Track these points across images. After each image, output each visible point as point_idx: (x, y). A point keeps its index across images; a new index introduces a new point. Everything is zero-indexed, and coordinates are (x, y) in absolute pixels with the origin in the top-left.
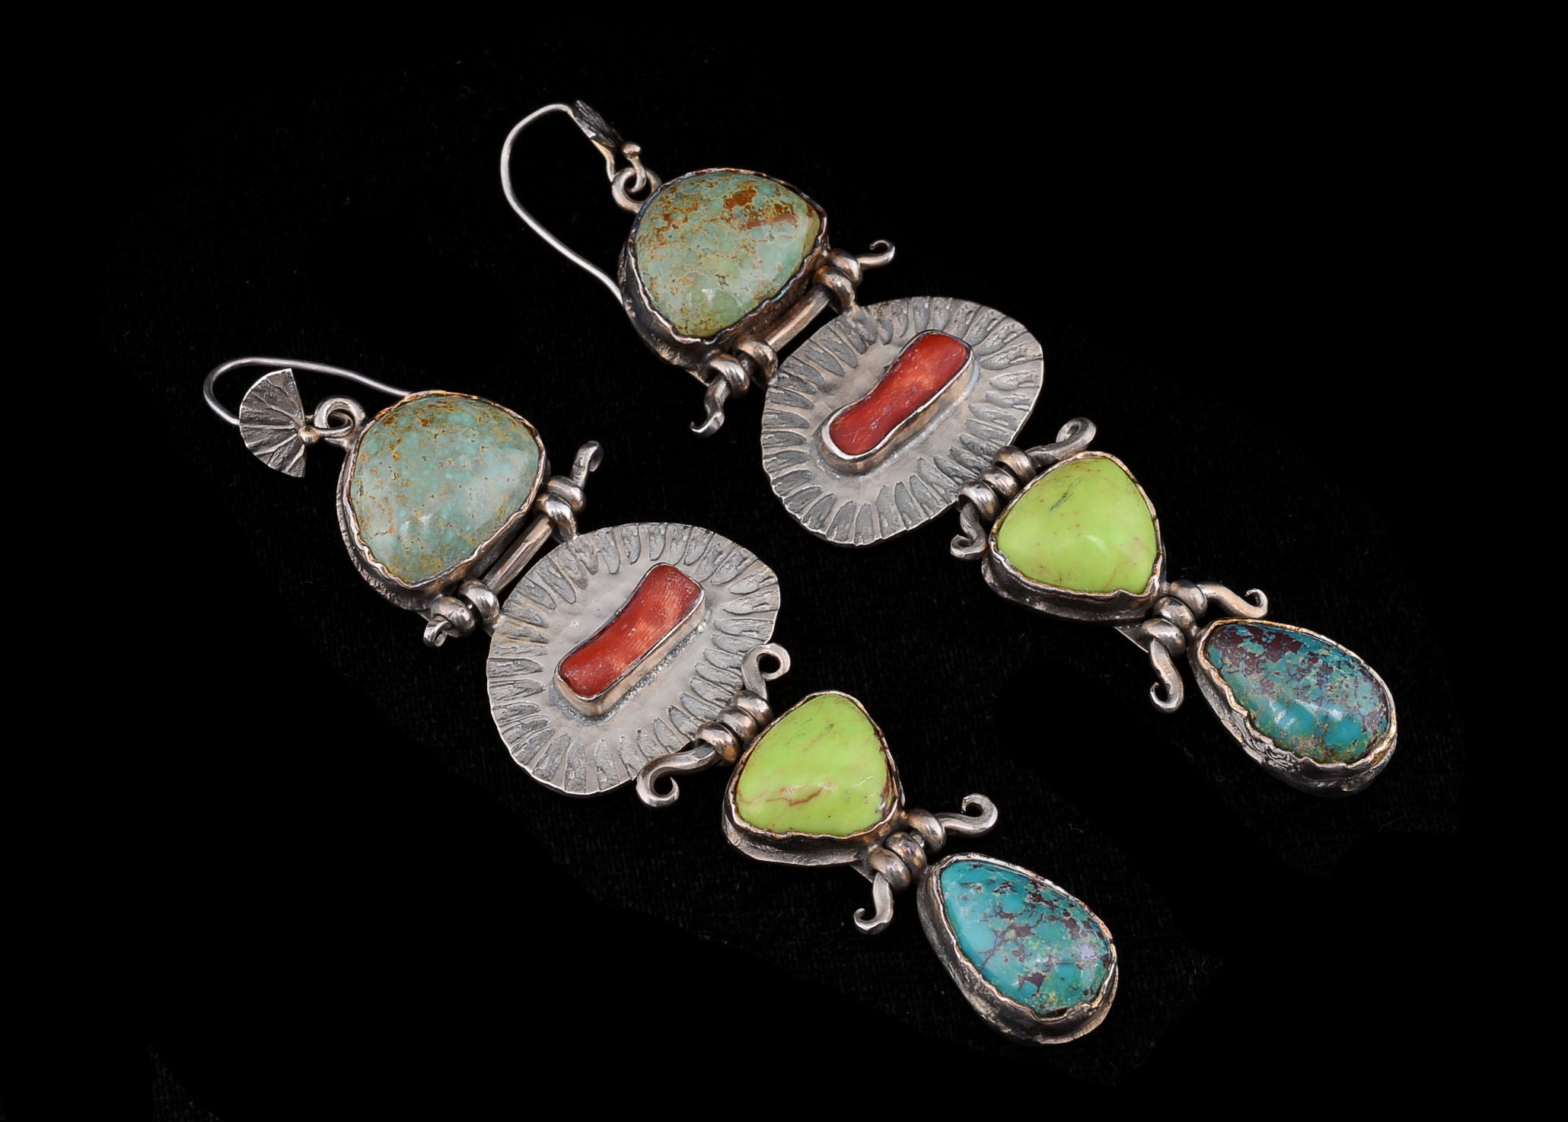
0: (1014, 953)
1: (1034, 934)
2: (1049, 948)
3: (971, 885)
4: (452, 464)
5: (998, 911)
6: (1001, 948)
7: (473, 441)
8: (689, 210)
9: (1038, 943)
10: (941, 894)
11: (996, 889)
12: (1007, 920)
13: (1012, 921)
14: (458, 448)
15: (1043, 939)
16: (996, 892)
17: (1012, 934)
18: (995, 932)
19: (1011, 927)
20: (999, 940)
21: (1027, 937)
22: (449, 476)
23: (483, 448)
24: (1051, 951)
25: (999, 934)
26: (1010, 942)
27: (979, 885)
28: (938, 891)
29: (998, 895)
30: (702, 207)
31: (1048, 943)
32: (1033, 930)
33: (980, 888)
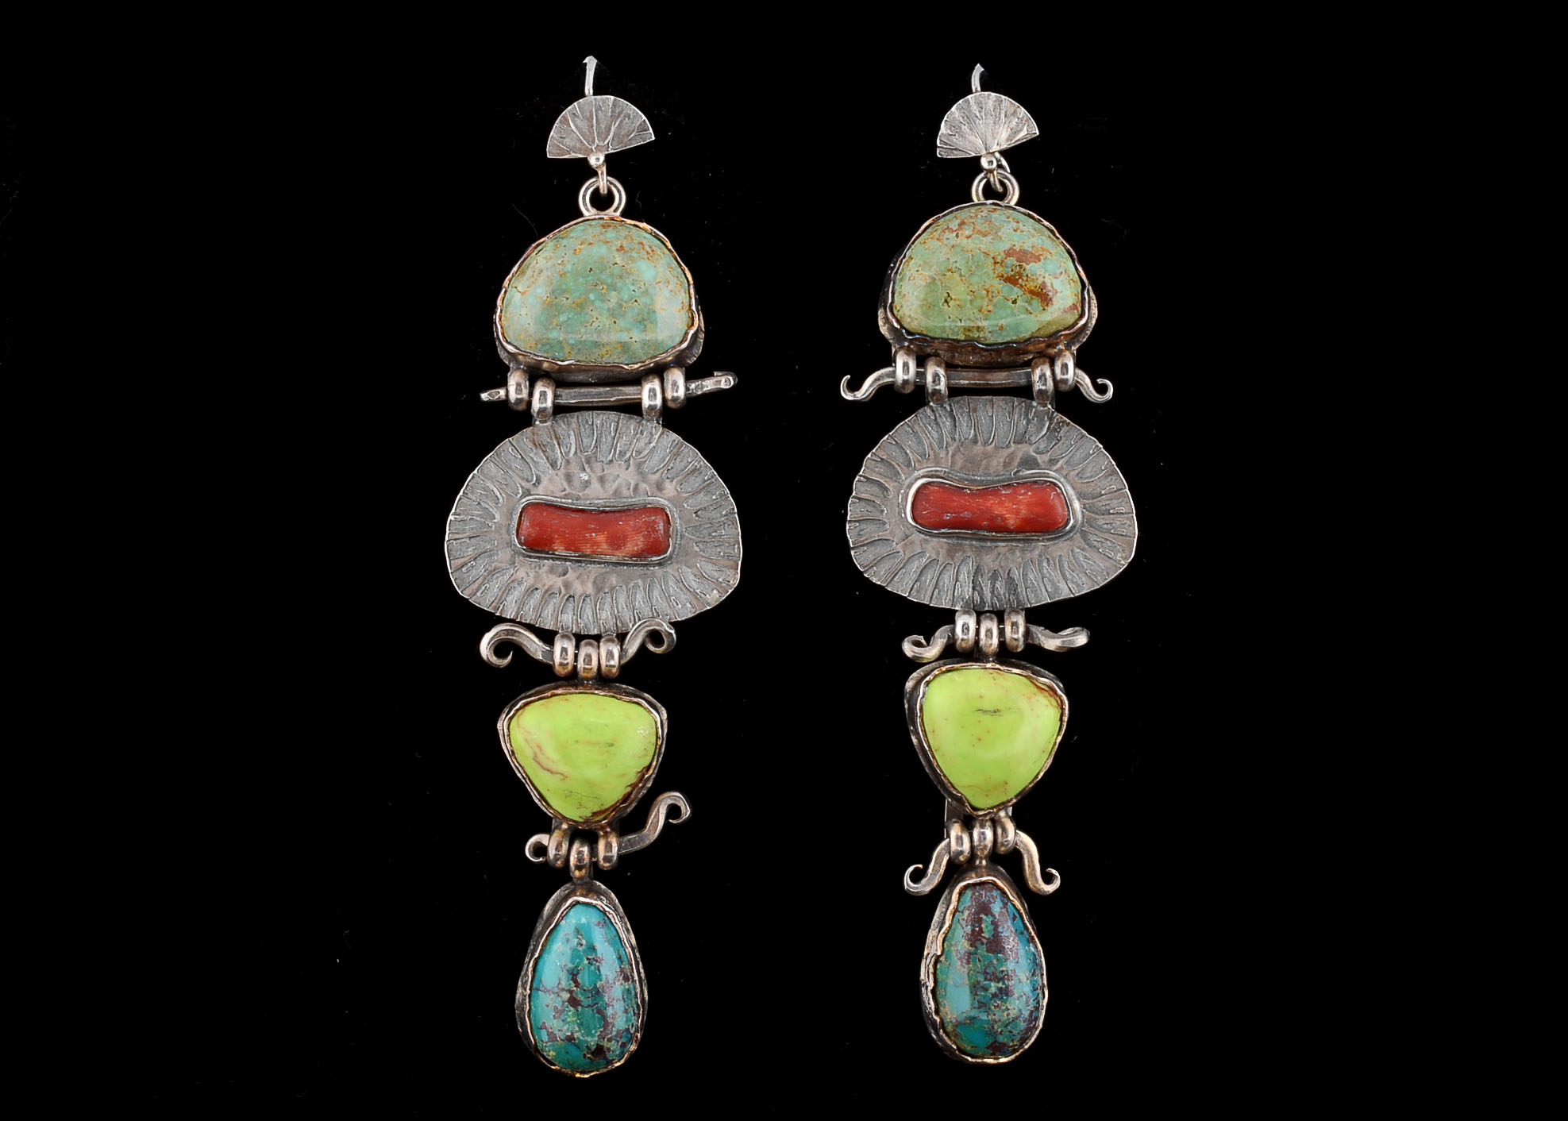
0: (556, 1008)
1: (578, 1011)
2: (577, 1029)
3: (580, 937)
4: (603, 291)
5: (575, 972)
6: (553, 996)
7: (634, 291)
8: (980, 232)
9: (574, 1019)
10: (562, 917)
11: (590, 957)
12: (573, 984)
13: (575, 989)
14: (619, 285)
15: (579, 1019)
16: (588, 959)
17: (566, 996)
18: (559, 983)
19: (571, 992)
20: (556, 990)
21: (572, 1009)
22: (592, 296)
23: (636, 301)
24: (577, 1032)
25: (560, 986)
26: (560, 999)
27: (584, 942)
28: (562, 913)
29: (586, 962)
30: (989, 238)
31: (580, 1025)
32: (580, 1008)
33: (582, 945)
